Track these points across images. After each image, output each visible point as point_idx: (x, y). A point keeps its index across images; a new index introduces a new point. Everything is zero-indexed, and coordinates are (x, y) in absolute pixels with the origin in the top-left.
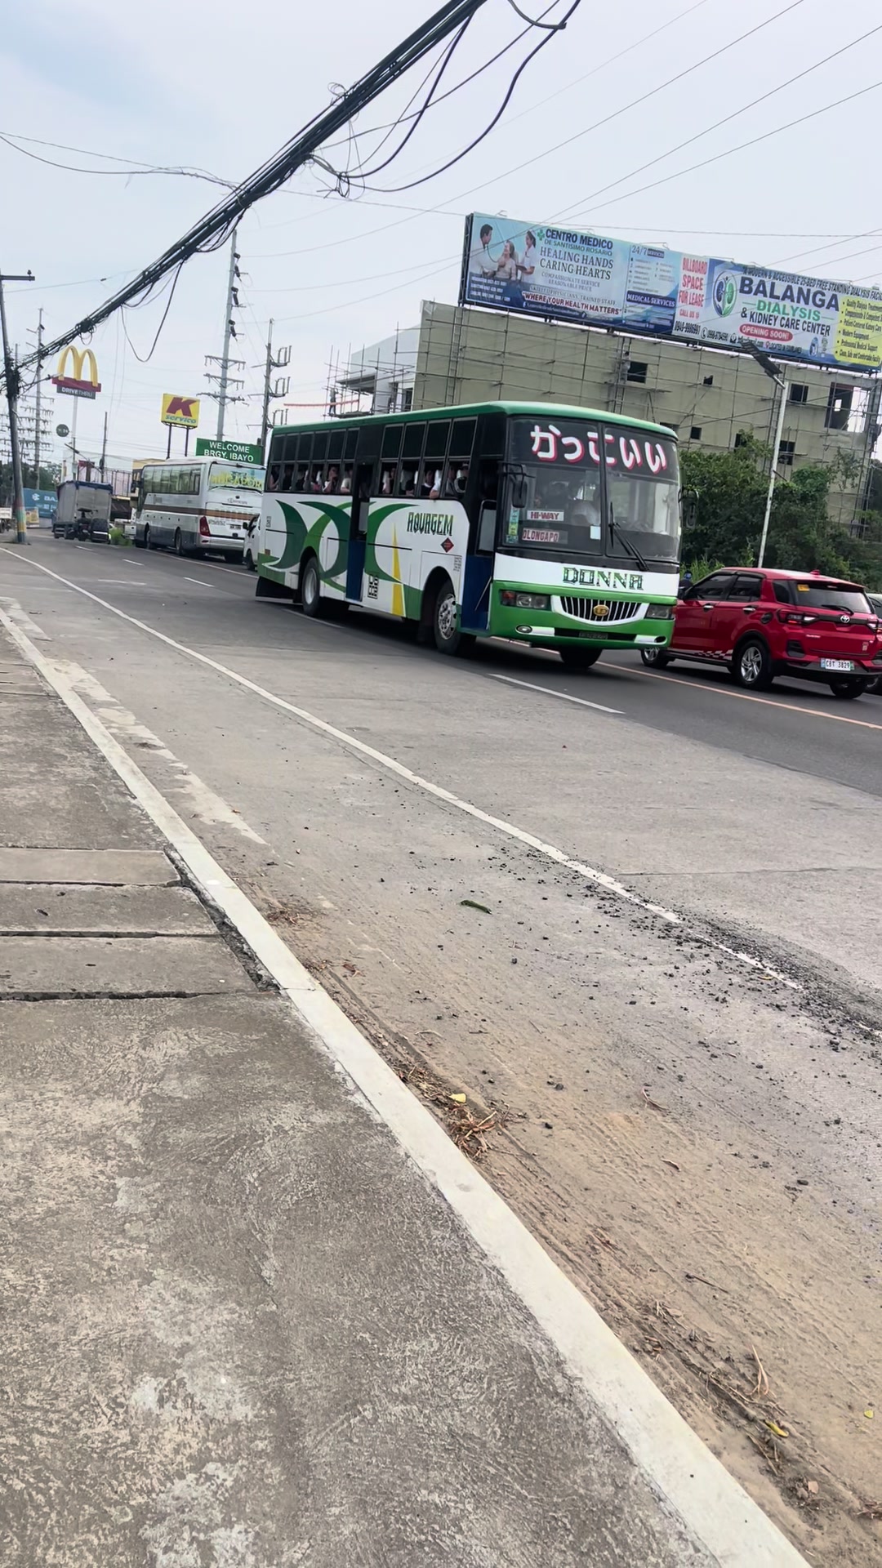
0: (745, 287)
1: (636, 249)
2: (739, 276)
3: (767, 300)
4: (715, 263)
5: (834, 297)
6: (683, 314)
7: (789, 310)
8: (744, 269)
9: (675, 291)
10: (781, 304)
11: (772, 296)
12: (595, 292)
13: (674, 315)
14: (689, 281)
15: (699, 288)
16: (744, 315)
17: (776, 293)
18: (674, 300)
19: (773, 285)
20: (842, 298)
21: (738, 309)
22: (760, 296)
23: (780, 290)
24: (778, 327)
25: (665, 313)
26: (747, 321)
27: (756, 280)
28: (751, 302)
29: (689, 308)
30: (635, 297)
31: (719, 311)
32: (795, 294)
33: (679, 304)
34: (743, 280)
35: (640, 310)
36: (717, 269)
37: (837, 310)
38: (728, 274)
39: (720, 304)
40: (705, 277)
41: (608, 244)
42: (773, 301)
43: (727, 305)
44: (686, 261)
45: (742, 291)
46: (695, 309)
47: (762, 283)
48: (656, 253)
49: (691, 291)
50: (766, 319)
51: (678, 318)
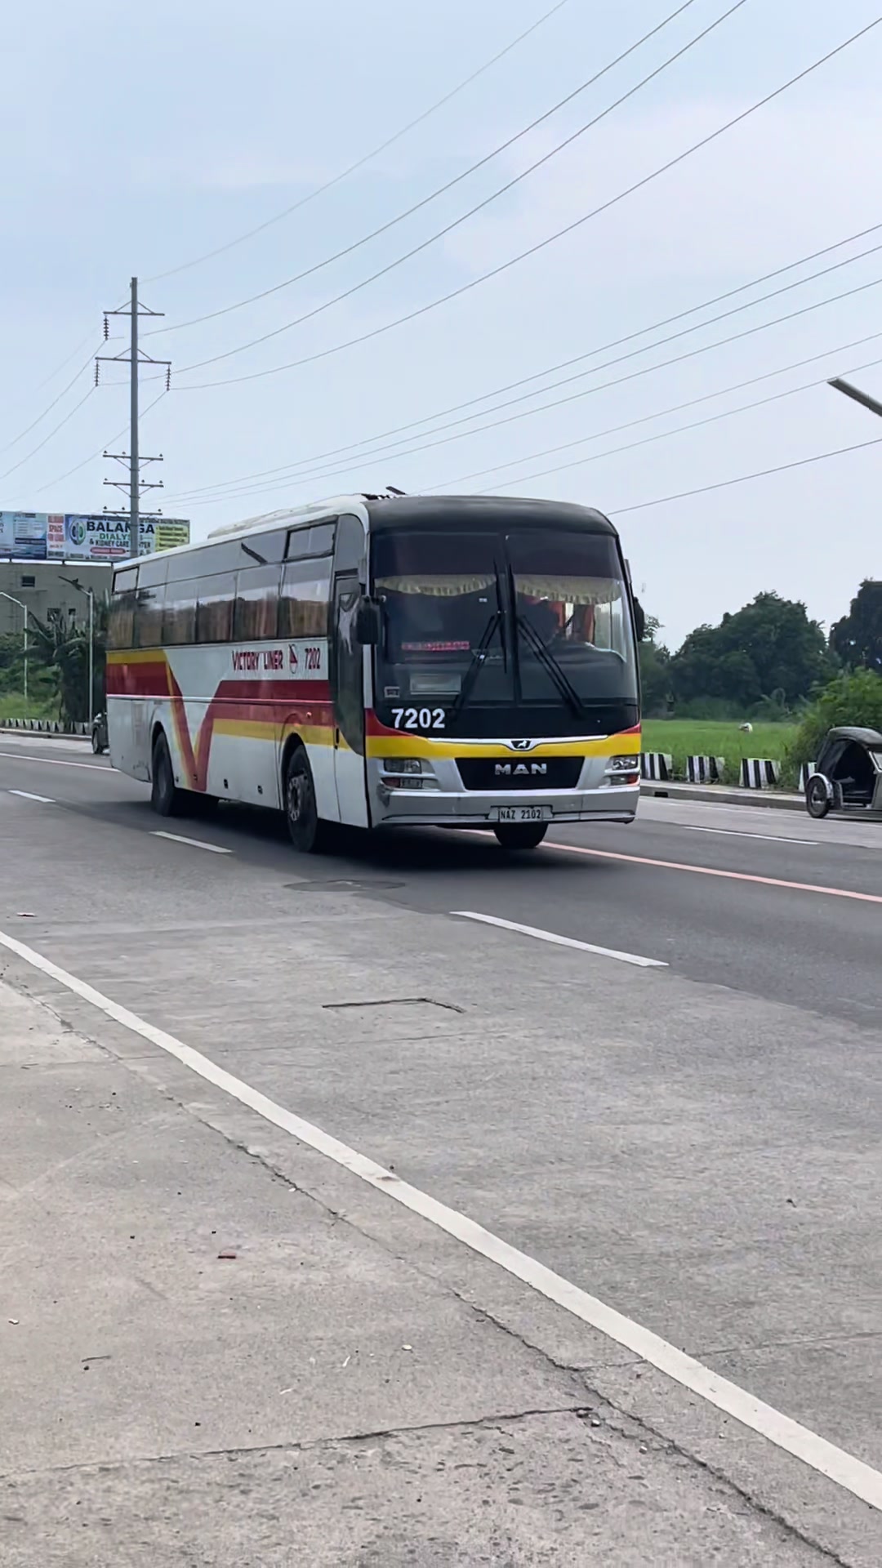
0: (90, 527)
1: (17, 514)
2: (86, 520)
3: (105, 533)
4: (68, 517)
5: (150, 526)
7: (120, 537)
8: (87, 517)
9: (45, 535)
10: (115, 534)
11: (108, 530)
13: (46, 548)
14: (52, 528)
15: (61, 531)
16: (92, 542)
17: (111, 528)
18: (45, 540)
19: (108, 524)
20: (155, 526)
21: (87, 540)
22: (101, 531)
23: (113, 525)
24: (115, 546)
25: (39, 547)
27: (97, 523)
28: (95, 535)
29: (54, 543)
30: (19, 541)
31: (75, 542)
32: (124, 527)
33: (49, 543)
34: (88, 523)
35: (24, 547)
37: (153, 532)
38: (78, 521)
39: (75, 538)
40: (63, 525)
42: (110, 533)
43: (80, 539)
44: (50, 517)
45: (88, 529)
46: (59, 542)
47: (101, 524)
48: (33, 515)
49: (54, 533)
50: (106, 543)
51: (49, 549)
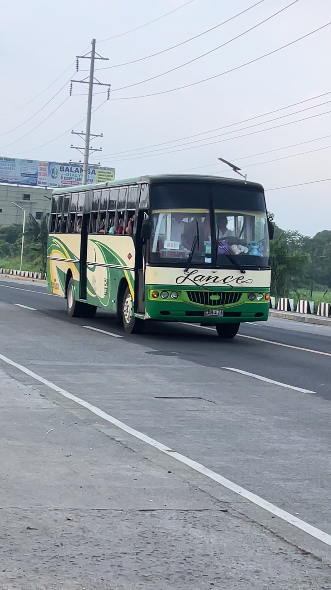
0: (62, 169)
1: (23, 161)
2: (59, 166)
3: (70, 173)
4: (50, 163)
5: (94, 170)
6: (40, 179)
7: (77, 175)
8: (60, 164)
9: (37, 173)
10: (75, 174)
11: (71, 171)
12: (10, 174)
13: (37, 180)
14: (41, 169)
15: (46, 171)
16: (62, 178)
17: (72, 171)
18: (37, 175)
19: (71, 168)
20: (96, 171)
21: (59, 176)
22: (67, 172)
23: (74, 169)
24: (74, 181)
25: (34, 179)
26: (63, 180)
27: (65, 167)
28: (64, 174)
29: (41, 177)
30: (23, 175)
31: (53, 177)
32: (80, 170)
33: (39, 177)
34: (61, 167)
35: (26, 178)
36: (51, 165)
37: (95, 174)
38: (56, 166)
39: (53, 175)
40: (47, 167)
41: (14, 160)
42: (72, 173)
43: (56, 175)
44: (40, 163)
45: (61, 171)
46: (44, 177)
47: (67, 168)
48: (31, 161)
49: (42, 171)
50: (70, 179)
51: (39, 180)
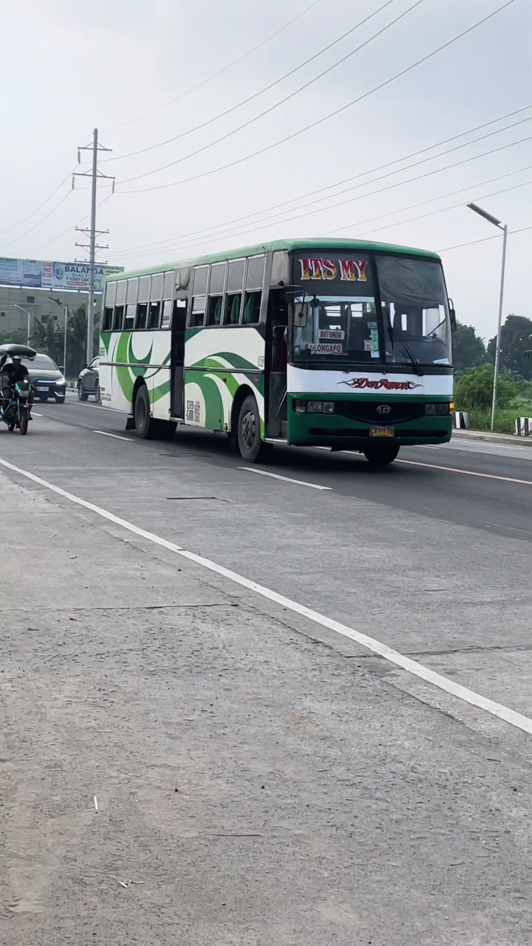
0: (67, 270)
1: (27, 261)
2: (64, 266)
3: (76, 273)
4: (55, 263)
5: (101, 270)
6: (45, 280)
7: (84, 276)
8: (65, 264)
9: (41, 273)
10: (81, 274)
11: (77, 271)
12: (12, 275)
13: (41, 281)
14: (45, 269)
15: (50, 271)
16: (67, 278)
18: (40, 276)
19: (77, 268)
20: (104, 270)
21: (65, 277)
22: (73, 272)
23: (80, 269)
24: (81, 281)
25: (38, 280)
26: (69, 280)
27: (71, 267)
28: (70, 274)
29: (45, 278)
30: (26, 276)
31: (58, 278)
32: (86, 270)
33: (43, 278)
34: (66, 267)
35: (29, 280)
36: (56, 265)
37: (103, 274)
38: (60, 266)
39: (58, 276)
40: (52, 268)
41: (15, 260)
42: (78, 274)
43: (61, 276)
44: (44, 263)
46: (49, 278)
47: (73, 268)
48: (34, 262)
49: (46, 272)
50: (76, 279)
51: (43, 282)
